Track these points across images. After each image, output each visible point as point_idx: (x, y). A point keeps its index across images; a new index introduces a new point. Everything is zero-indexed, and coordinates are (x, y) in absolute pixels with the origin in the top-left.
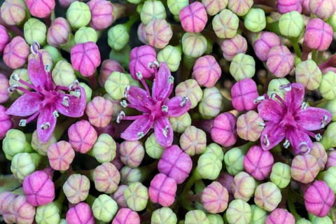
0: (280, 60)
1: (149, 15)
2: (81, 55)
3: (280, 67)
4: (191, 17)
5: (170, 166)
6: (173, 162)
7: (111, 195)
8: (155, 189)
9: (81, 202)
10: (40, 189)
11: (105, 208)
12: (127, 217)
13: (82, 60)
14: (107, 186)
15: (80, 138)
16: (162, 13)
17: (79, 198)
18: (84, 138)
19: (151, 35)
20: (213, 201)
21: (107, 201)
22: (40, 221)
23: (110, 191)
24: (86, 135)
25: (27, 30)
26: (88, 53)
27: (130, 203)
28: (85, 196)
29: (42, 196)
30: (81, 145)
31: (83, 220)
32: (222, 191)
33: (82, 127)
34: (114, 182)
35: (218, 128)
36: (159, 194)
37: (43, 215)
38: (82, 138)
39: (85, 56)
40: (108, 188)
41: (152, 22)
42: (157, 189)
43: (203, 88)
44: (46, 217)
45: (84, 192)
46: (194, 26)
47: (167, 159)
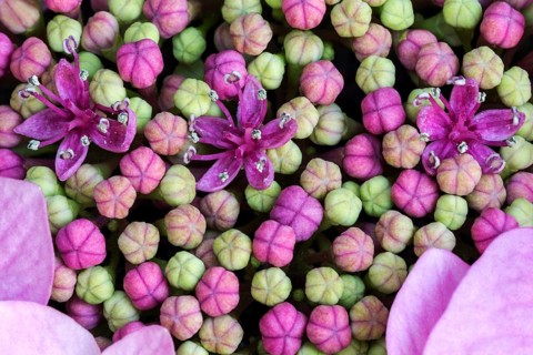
0: (437, 61)
1: (237, 8)
2: (132, 57)
3: (436, 72)
4: (300, 6)
5: (292, 214)
6: (297, 207)
7: (193, 251)
8: (263, 241)
9: (146, 261)
10: (84, 243)
11: (187, 269)
12: (220, 278)
13: (135, 63)
14: (187, 235)
15: (140, 170)
16: (255, 6)
17: (144, 255)
18: (146, 170)
19: (239, 36)
20: (351, 253)
21: (188, 260)
22: (84, 294)
23: (191, 245)
24: (149, 165)
25: (53, 30)
26: (144, 53)
27: (225, 258)
28: (152, 251)
29: (86, 253)
30: (141, 181)
31: (150, 285)
32: (365, 240)
33: (141, 155)
34: (198, 230)
35: (354, 156)
36: (269, 248)
37: (89, 283)
38: (143, 170)
39: (140, 58)
40: (189, 239)
41: (241, 19)
42: (266, 241)
43: (317, 105)
44: (92, 286)
45: (151, 245)
46: (305, 19)
47: (286, 204)
